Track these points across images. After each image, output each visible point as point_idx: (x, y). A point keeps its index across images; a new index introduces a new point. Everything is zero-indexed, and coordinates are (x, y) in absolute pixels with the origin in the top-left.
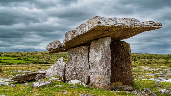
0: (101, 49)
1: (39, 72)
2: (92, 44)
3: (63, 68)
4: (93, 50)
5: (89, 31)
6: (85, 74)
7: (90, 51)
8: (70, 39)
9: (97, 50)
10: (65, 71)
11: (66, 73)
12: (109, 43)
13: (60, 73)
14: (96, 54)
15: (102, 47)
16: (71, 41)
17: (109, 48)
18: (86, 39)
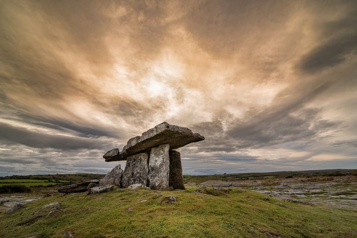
0: (162, 154)
1: (91, 181)
2: (153, 150)
3: (120, 175)
4: (153, 155)
5: (157, 135)
6: (144, 179)
7: (151, 156)
8: (133, 145)
9: (157, 155)
10: (122, 177)
11: (123, 179)
12: (168, 149)
13: (116, 180)
14: (157, 159)
15: (162, 152)
16: (134, 146)
17: (168, 153)
18: (148, 145)
